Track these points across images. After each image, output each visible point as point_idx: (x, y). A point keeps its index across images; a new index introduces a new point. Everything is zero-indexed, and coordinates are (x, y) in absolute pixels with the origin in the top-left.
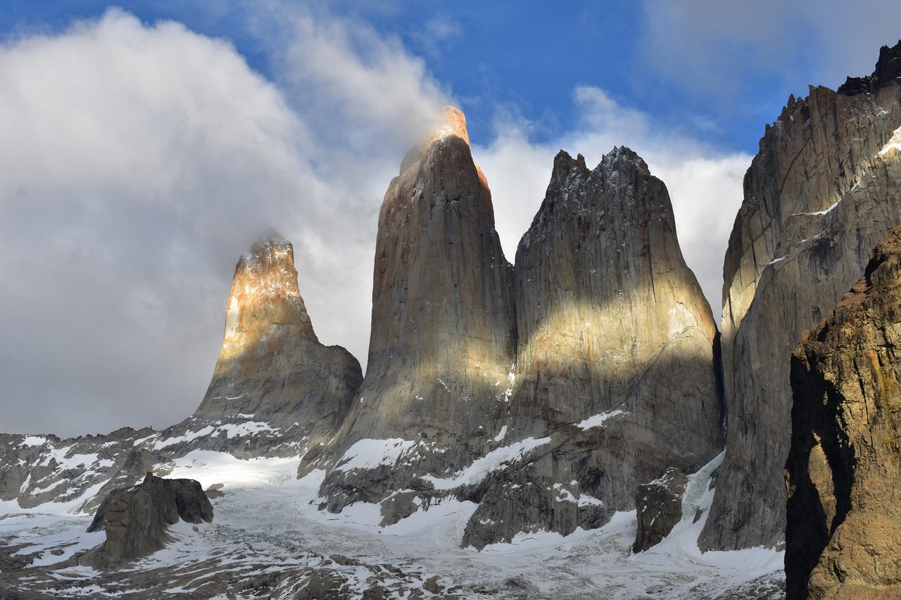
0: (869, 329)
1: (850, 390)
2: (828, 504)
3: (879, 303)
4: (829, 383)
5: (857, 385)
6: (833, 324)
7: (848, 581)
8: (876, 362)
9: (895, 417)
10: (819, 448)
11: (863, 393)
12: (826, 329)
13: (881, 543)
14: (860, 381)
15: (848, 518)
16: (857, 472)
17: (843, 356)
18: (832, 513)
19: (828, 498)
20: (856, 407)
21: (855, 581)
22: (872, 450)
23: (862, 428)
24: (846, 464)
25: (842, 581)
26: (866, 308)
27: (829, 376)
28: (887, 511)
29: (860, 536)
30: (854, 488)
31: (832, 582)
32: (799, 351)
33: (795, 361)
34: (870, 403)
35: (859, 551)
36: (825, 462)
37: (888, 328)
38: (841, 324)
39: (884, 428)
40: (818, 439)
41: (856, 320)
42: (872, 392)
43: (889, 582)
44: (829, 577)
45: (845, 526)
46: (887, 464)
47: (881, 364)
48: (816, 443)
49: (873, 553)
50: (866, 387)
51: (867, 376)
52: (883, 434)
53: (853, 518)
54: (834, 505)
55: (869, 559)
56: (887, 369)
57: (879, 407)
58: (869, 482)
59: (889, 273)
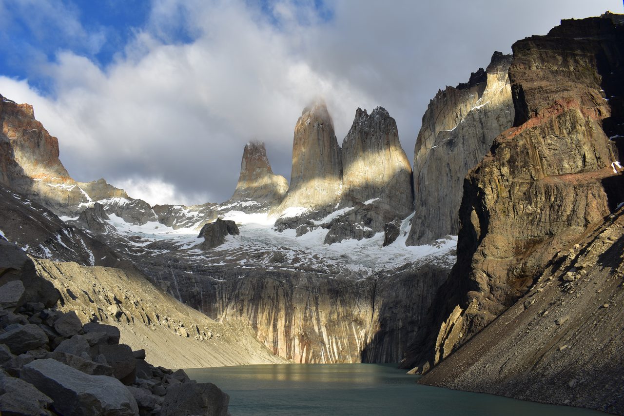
0: (495, 169)
1: (488, 191)
2: (478, 231)
3: (499, 160)
4: (480, 188)
5: (490, 189)
6: (482, 167)
7: (487, 258)
8: (497, 181)
9: (504, 200)
10: (474, 211)
11: (492, 192)
12: (479, 169)
13: (500, 244)
14: (492, 188)
15: (487, 236)
16: (490, 220)
17: (485, 179)
18: (479, 234)
19: (477, 228)
20: (490, 197)
21: (490, 258)
22: (496, 212)
23: (492, 204)
24: (485, 216)
25: (485, 258)
26: (494, 162)
27: (480, 186)
28: (502, 233)
29: (492, 242)
30: (489, 225)
31: (482, 258)
32: (468, 177)
33: (466, 180)
34: (495, 196)
35: (492, 247)
36: (477, 216)
37: (502, 169)
38: (485, 167)
39: (500, 204)
40: (474, 208)
41: (490, 166)
42: (496, 192)
43: (502, 258)
44: (480, 256)
45: (486, 239)
46: (501, 217)
47: (499, 182)
48: (473, 209)
49: (496, 248)
50: (494, 190)
51: (494, 186)
52: (499, 206)
53: (489, 236)
54: (480, 231)
55: (495, 250)
56: (501, 184)
57: (498, 197)
58: (496, 223)
59: (502, 149)
